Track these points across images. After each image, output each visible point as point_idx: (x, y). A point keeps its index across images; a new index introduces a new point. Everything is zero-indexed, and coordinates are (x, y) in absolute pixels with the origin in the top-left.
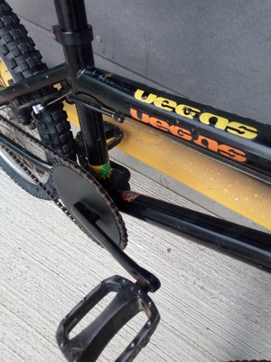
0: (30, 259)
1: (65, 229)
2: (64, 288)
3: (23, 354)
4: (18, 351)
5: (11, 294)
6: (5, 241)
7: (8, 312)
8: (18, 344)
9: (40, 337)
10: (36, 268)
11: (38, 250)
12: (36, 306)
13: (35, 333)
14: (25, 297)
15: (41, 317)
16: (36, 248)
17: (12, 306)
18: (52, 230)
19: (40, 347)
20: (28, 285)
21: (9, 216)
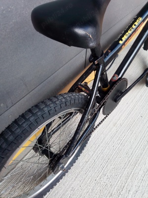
0: (101, 174)
1: (87, 155)
2: (115, 156)
3: (143, 175)
4: (142, 178)
5: (118, 184)
6: (91, 190)
7: (126, 185)
8: (139, 178)
9: (135, 167)
10: (106, 170)
11: (97, 170)
12: (123, 169)
13: (134, 170)
14: (120, 176)
15: (128, 167)
16: (95, 171)
17: (124, 183)
18: (87, 162)
19: (139, 167)
20: (114, 175)
21: (76, 188)
